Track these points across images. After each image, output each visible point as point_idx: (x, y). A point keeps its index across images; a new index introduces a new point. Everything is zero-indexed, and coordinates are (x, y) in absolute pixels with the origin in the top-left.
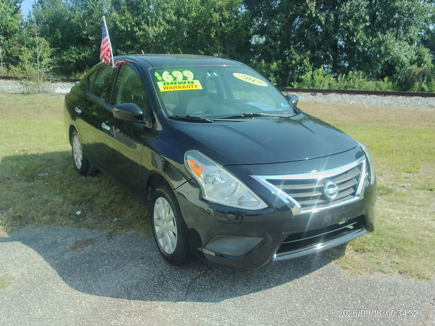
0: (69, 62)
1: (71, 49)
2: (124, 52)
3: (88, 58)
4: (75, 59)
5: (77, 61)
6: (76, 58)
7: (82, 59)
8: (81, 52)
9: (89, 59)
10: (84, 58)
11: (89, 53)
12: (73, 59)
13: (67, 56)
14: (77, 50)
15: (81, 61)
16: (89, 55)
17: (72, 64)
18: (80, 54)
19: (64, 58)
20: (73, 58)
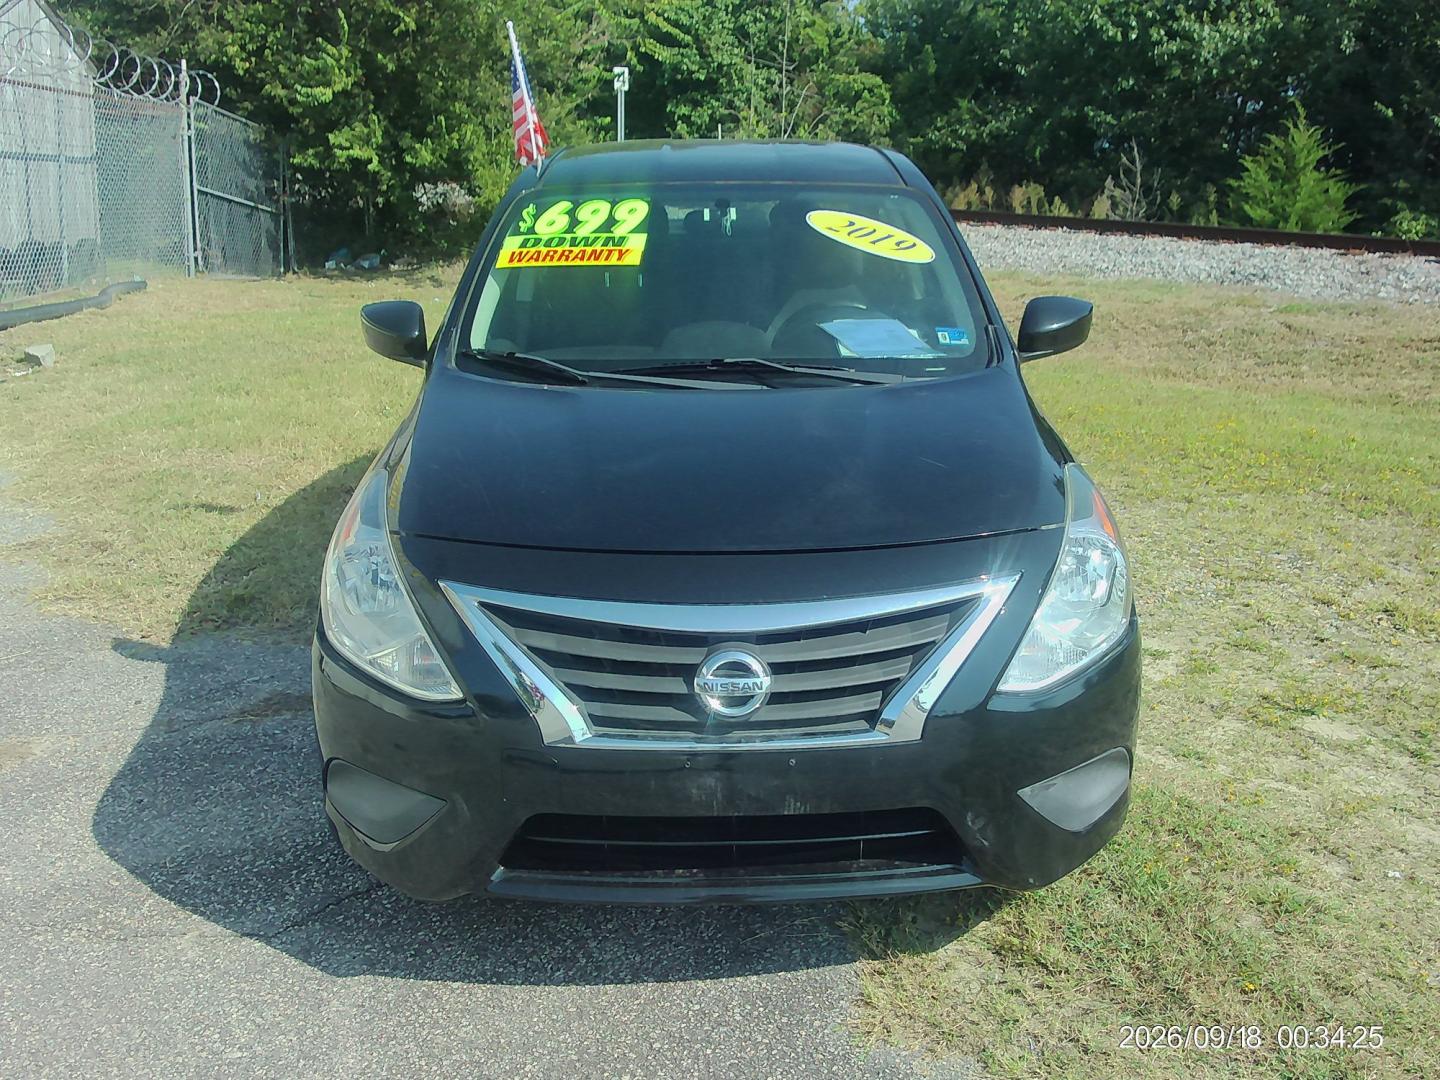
0: (947, 150)
1: (959, 108)
2: (1107, 113)
3: (1007, 135)
4: (965, 139)
5: (971, 145)
6: (970, 136)
7: (987, 141)
8: (989, 117)
9: (1008, 139)
10: (996, 136)
11: (1014, 118)
12: (959, 142)
13: (943, 132)
14: (977, 110)
15: (984, 145)
16: (1011, 126)
17: (954, 158)
18: (985, 123)
19: (934, 135)
20: (961, 138)
